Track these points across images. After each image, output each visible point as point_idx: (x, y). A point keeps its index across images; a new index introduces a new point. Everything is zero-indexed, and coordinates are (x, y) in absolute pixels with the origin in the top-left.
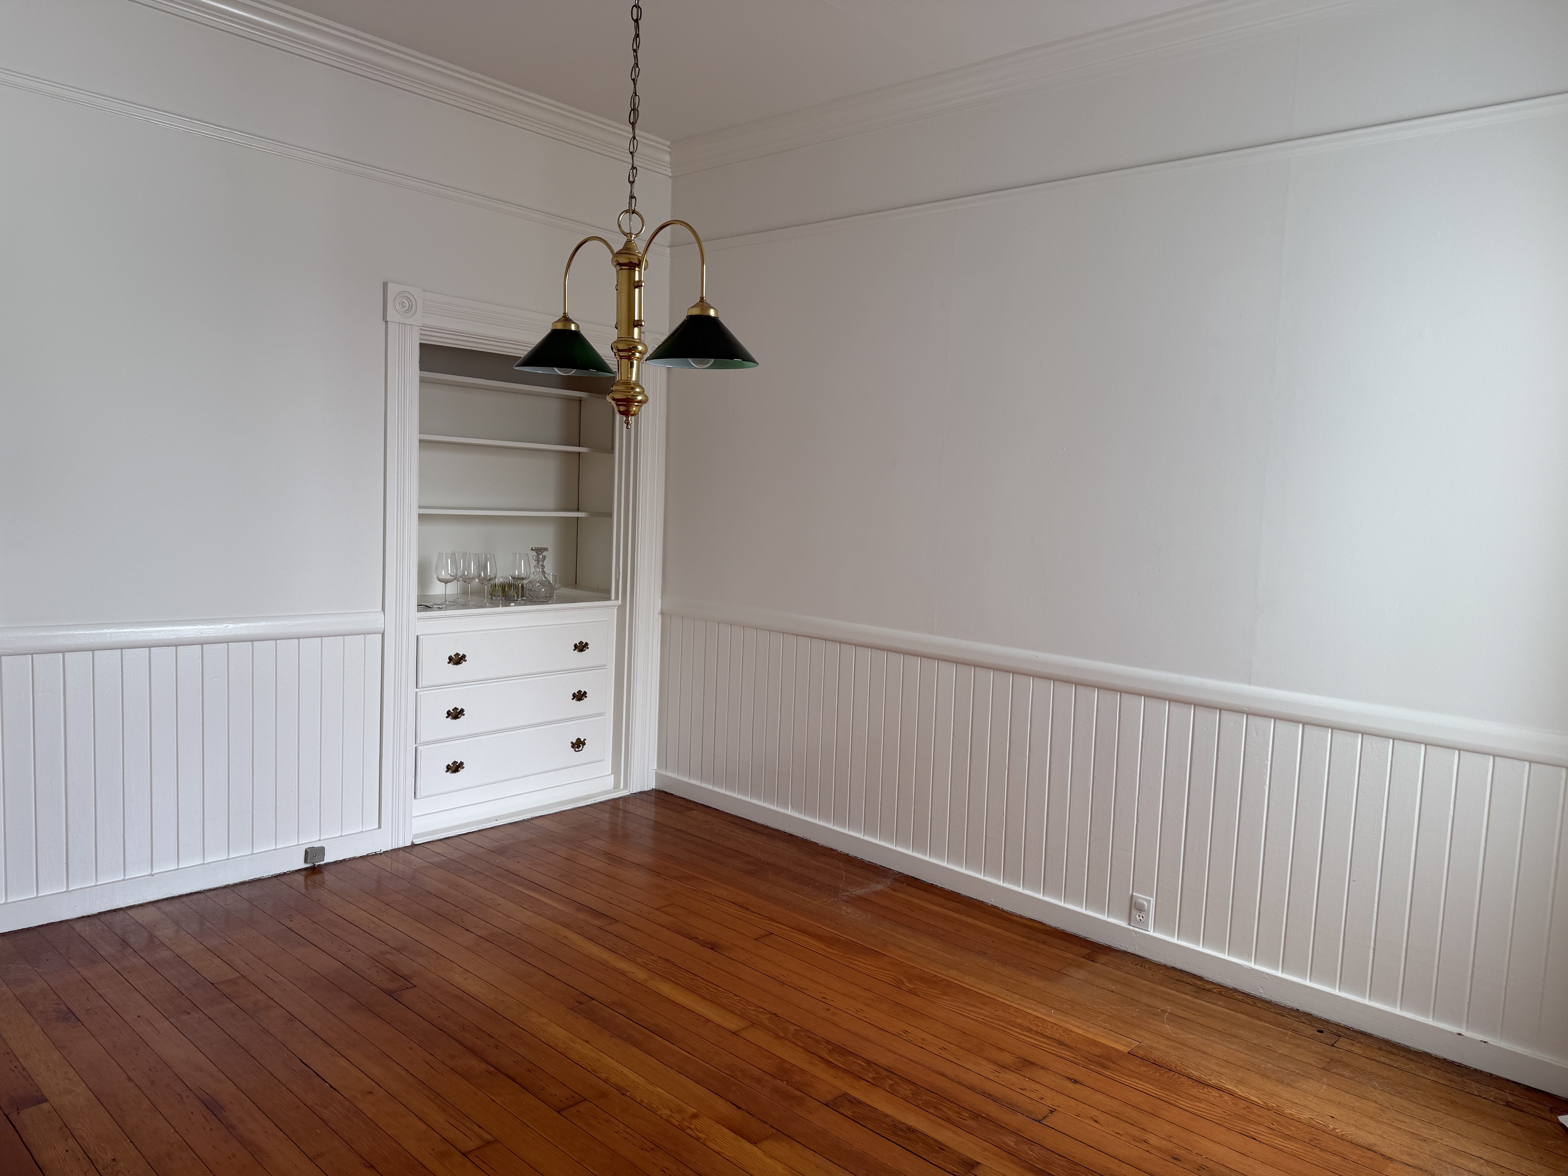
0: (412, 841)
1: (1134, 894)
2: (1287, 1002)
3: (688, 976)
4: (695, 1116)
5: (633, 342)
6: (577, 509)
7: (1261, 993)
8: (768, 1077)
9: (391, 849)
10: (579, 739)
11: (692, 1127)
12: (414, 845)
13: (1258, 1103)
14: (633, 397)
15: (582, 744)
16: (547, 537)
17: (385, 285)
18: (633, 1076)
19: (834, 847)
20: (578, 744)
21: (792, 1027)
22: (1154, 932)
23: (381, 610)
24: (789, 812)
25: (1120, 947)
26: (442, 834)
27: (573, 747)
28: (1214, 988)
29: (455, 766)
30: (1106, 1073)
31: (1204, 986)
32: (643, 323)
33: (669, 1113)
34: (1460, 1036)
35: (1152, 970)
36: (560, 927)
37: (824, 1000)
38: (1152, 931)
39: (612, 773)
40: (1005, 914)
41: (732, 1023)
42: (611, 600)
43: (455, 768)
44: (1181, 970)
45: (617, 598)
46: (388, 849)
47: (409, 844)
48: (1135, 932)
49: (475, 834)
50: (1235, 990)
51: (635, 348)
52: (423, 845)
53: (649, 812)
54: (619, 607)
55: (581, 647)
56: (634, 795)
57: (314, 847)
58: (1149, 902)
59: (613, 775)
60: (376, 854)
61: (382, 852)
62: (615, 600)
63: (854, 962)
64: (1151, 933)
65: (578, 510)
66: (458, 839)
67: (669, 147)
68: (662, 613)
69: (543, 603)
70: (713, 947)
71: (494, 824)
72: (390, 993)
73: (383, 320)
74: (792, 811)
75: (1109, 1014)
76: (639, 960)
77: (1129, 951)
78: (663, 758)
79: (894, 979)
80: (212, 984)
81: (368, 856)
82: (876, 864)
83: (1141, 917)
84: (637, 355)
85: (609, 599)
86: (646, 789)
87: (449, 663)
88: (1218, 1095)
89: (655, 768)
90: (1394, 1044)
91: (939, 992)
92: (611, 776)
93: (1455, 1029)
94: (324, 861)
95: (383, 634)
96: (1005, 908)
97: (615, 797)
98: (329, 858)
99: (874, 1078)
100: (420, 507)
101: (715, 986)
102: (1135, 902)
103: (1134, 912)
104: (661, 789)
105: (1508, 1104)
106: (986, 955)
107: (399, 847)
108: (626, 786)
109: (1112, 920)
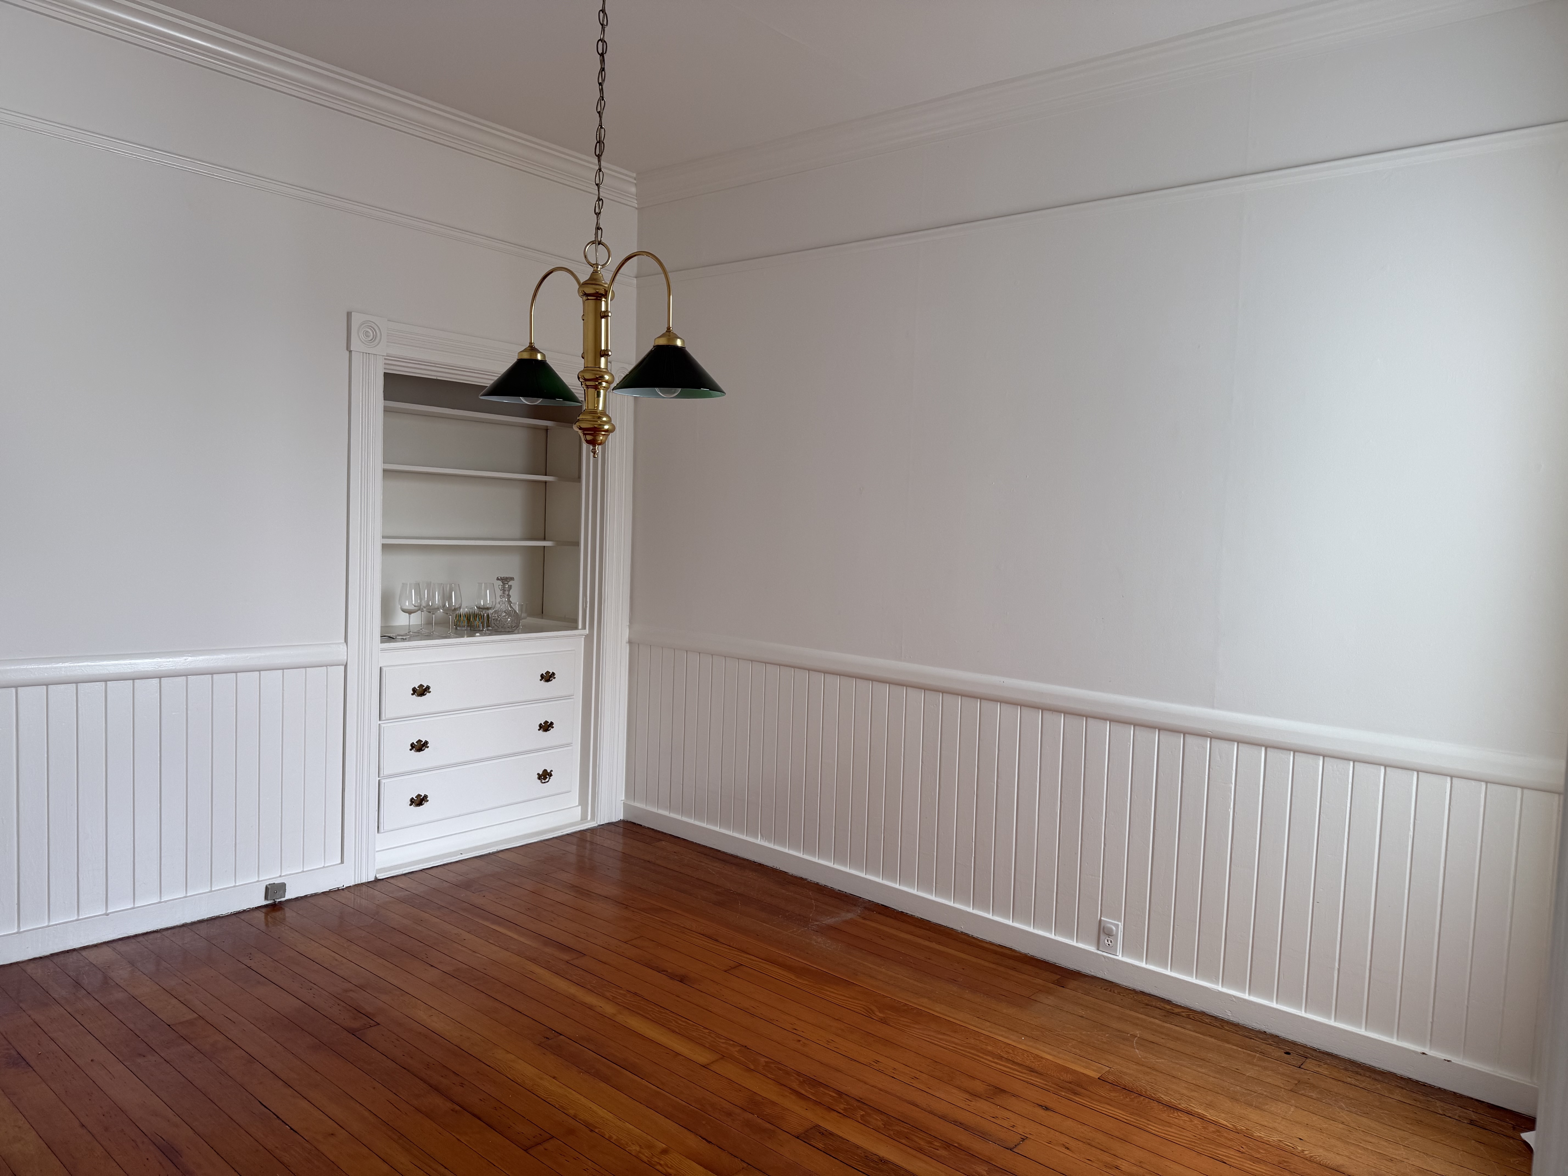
0: (376, 876)
1: (1102, 918)
2: (1254, 1024)
3: (657, 1009)
4: (665, 1152)
5: (600, 371)
6: (543, 537)
7: (1229, 1016)
8: (738, 1111)
9: (353, 884)
10: (545, 771)
11: (662, 1162)
12: (377, 880)
13: (1227, 1126)
14: (600, 427)
15: (548, 775)
16: (513, 566)
17: (349, 315)
18: (602, 1112)
19: (804, 877)
20: (545, 776)
21: (763, 1060)
22: (1122, 956)
23: (344, 641)
24: (759, 841)
25: (1089, 972)
26: (406, 869)
27: (539, 778)
28: (1183, 1012)
29: (419, 800)
30: (1077, 1099)
31: (1173, 1010)
32: (610, 353)
33: (638, 1148)
34: (1424, 1055)
35: (1122, 994)
36: (526, 962)
37: (794, 1031)
38: (1120, 956)
39: (579, 804)
40: (973, 940)
41: (702, 1057)
42: (578, 629)
43: (419, 801)
44: (1149, 994)
45: (584, 628)
46: (351, 885)
47: (372, 879)
48: (1104, 956)
49: (440, 868)
50: (1203, 1013)
51: (602, 377)
52: (386, 880)
53: (616, 843)
54: (587, 636)
55: (548, 677)
56: (601, 827)
57: (274, 883)
58: (1117, 926)
59: (580, 807)
60: (338, 889)
61: (344, 887)
62: (582, 629)
63: (825, 992)
64: (1120, 957)
65: (544, 539)
66: (423, 874)
67: (635, 180)
68: (630, 642)
69: (509, 633)
70: (682, 979)
71: (459, 858)
72: (352, 1032)
73: (347, 349)
74: (762, 840)
75: (1079, 1040)
76: (608, 994)
77: (1098, 976)
78: (631, 789)
79: (864, 1008)
80: (169, 1025)
81: (330, 891)
82: (846, 892)
83: (1110, 941)
84: (604, 384)
85: (576, 628)
86: (614, 820)
87: (412, 694)
88: (1188, 1119)
89: (623, 798)
90: (1360, 1065)
91: (909, 1021)
92: (578, 807)
93: (1419, 1049)
94: (284, 897)
95: (346, 666)
96: (975, 935)
97: (582, 829)
98: (290, 895)
99: (845, 1109)
100: (383, 537)
101: (684, 1020)
102: (1104, 927)
103: (1102, 937)
104: (629, 820)
105: (1472, 1122)
106: (956, 982)
107: (362, 882)
108: (593, 818)
109: (1081, 945)
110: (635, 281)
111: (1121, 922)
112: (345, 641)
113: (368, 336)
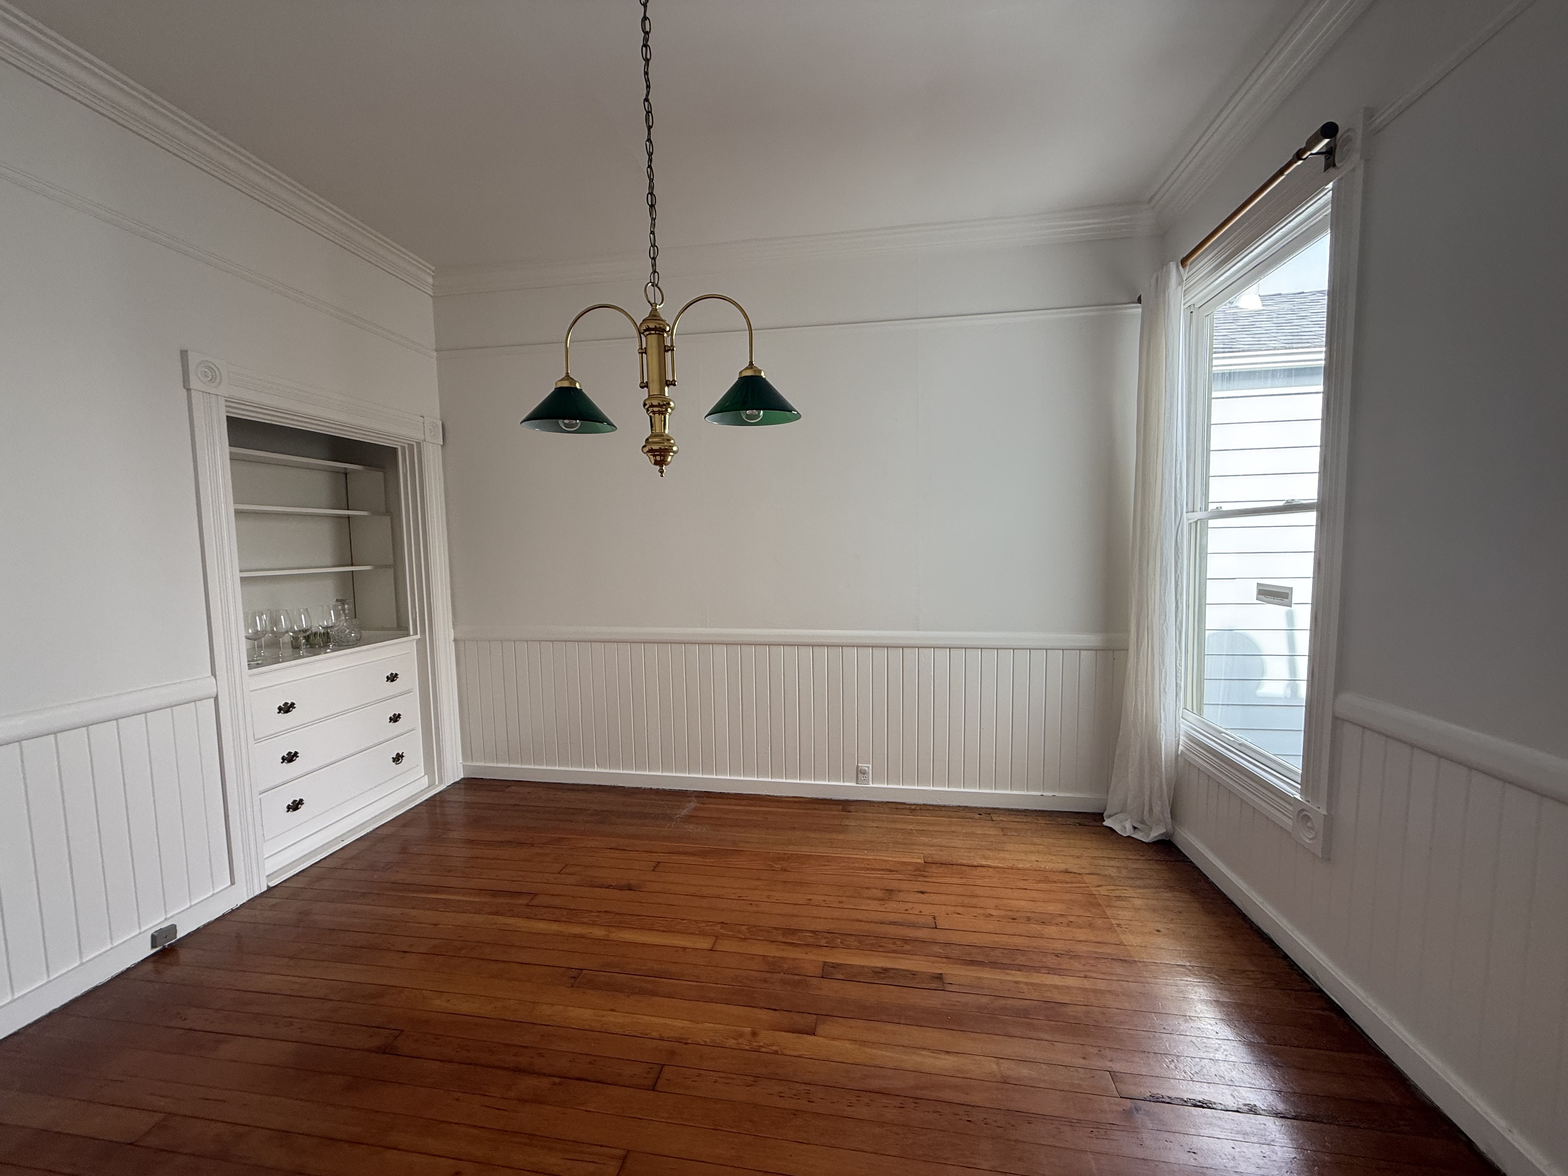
0: (268, 886)
1: (859, 765)
3: (635, 918)
4: (754, 1034)
5: (665, 398)
6: (350, 563)
7: (939, 802)
8: (769, 975)
9: (247, 899)
10: (398, 754)
11: (761, 1044)
12: (270, 889)
13: (1005, 867)
14: (670, 448)
15: (401, 757)
16: (328, 591)
17: (184, 354)
18: (679, 1023)
19: (638, 785)
20: (398, 758)
21: (744, 928)
23: (210, 674)
24: (596, 770)
25: (854, 798)
26: (295, 869)
27: (394, 761)
28: (917, 807)
29: (295, 804)
30: (930, 880)
31: (912, 808)
32: (676, 383)
33: (734, 1041)
36: (491, 917)
37: (741, 898)
39: (428, 774)
40: (775, 798)
41: (705, 943)
42: (410, 635)
43: (295, 806)
44: (892, 802)
45: (416, 633)
46: (244, 901)
47: (265, 889)
48: (862, 787)
50: (924, 805)
51: (669, 404)
52: (281, 885)
53: (464, 798)
54: (418, 641)
55: (392, 678)
56: (449, 787)
57: (161, 929)
58: (868, 767)
59: (429, 776)
60: (233, 910)
61: (238, 906)
62: (413, 635)
63: (730, 863)
64: (871, 785)
65: (352, 565)
66: (312, 868)
68: (455, 640)
69: (353, 646)
70: (630, 888)
71: (343, 845)
72: (382, 1050)
73: (184, 387)
74: (598, 769)
75: (892, 842)
76: (585, 920)
77: (860, 799)
78: (467, 751)
79: (765, 866)
81: (224, 915)
82: (675, 790)
83: (865, 777)
84: (669, 410)
85: (408, 635)
86: (457, 780)
87: (279, 713)
88: (987, 870)
89: (461, 761)
90: (1012, 810)
91: (798, 864)
92: (427, 777)
93: (1039, 793)
94: (176, 937)
95: (216, 699)
97: (437, 792)
98: (180, 935)
99: (827, 942)
100: (241, 571)
101: (662, 919)
102: (860, 770)
103: (860, 775)
104: (469, 777)
105: (1080, 824)
106: (795, 829)
107: (255, 895)
108: (441, 781)
109: (846, 784)
110: (435, 354)
111: (870, 764)
112: (212, 674)
113: (208, 377)
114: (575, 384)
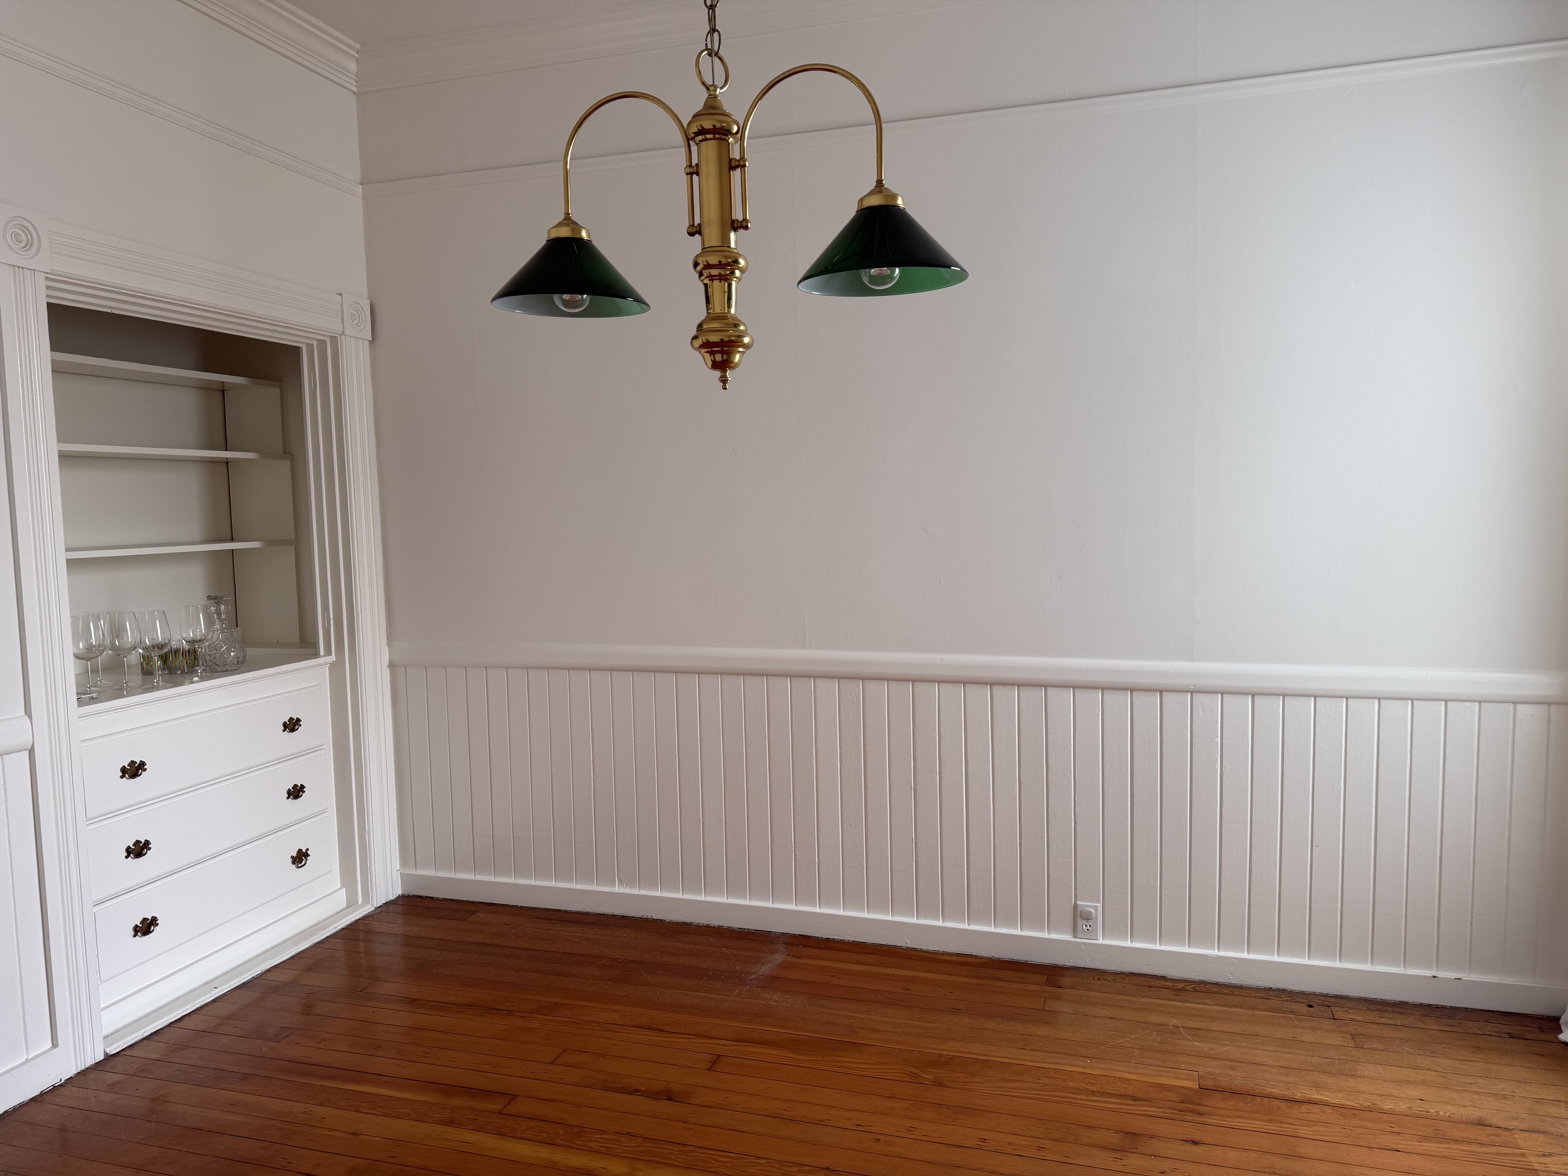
0: (105, 1053)
1: (1078, 902)
2: (1259, 983)
3: (677, 1149)
5: (731, 252)
6: (229, 537)
7: (1230, 979)
10: (300, 851)
12: (108, 1058)
13: (1355, 1106)
14: (739, 339)
15: (304, 856)
19: (687, 920)
20: (300, 858)
22: (1103, 939)
23: (23, 713)
24: (617, 889)
25: (1068, 963)
26: (145, 1029)
27: (294, 863)
28: (1187, 986)
29: (146, 925)
30: (1209, 1120)
31: (1176, 986)
32: (749, 224)
34: (1435, 978)
35: (1118, 981)
36: (443, 1128)
37: (859, 1128)
38: (1101, 939)
39: (342, 886)
40: (930, 955)
42: (320, 657)
43: (146, 927)
44: (1140, 974)
45: (328, 653)
46: (71, 1075)
47: (100, 1057)
49: (194, 1016)
50: (1202, 982)
51: (736, 262)
52: (124, 1053)
54: (332, 665)
55: (292, 725)
56: (380, 909)
58: (1096, 908)
59: (344, 888)
60: (54, 1089)
61: (63, 1081)
62: (324, 656)
63: (843, 1064)
64: (1101, 941)
65: (232, 540)
66: (171, 1029)
67: (356, 51)
68: (392, 666)
70: (669, 1096)
71: (215, 994)
74: (621, 887)
75: (1138, 1047)
76: (594, 1145)
77: (1079, 965)
78: (408, 854)
79: (904, 1074)
81: (42, 1094)
82: (749, 929)
83: (1089, 926)
84: (737, 273)
85: (316, 655)
86: (392, 897)
87: (122, 777)
88: (1319, 1110)
89: (399, 867)
90: (1374, 1001)
91: (963, 1075)
92: (342, 890)
93: (1429, 973)
95: (31, 752)
96: (925, 948)
97: (358, 917)
100: (67, 550)
101: (722, 1154)
102: (1081, 912)
103: (1080, 922)
104: (412, 893)
105: (1511, 1036)
106: (960, 1011)
107: (87, 1066)
108: (366, 899)
109: (1054, 936)
110: (361, 186)
111: (1100, 903)
112: (26, 713)
113: (20, 241)
114: (580, 233)
